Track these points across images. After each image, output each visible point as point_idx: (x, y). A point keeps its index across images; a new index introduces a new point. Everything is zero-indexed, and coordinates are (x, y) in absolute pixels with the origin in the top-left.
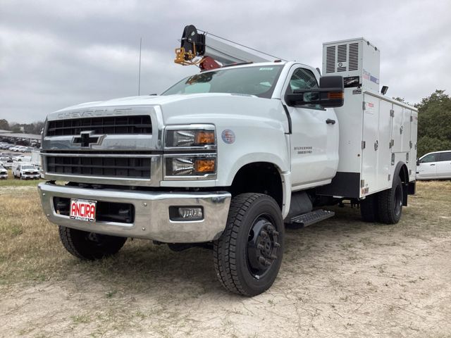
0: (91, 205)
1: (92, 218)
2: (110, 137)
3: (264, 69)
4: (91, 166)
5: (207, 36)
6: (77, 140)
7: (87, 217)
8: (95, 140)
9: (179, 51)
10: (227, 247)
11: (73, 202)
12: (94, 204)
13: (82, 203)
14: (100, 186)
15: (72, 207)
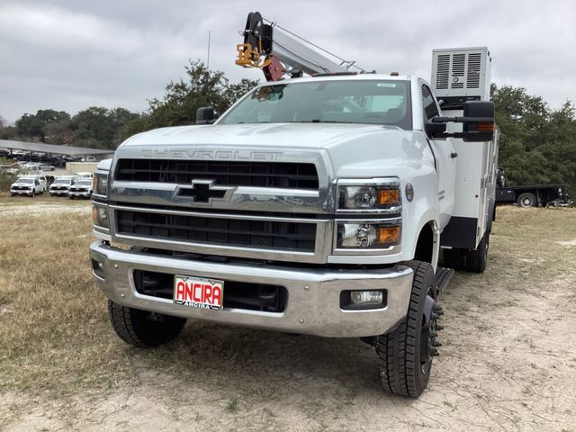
0: (213, 287)
1: (216, 303)
2: (243, 190)
3: (384, 85)
4: (207, 230)
5: (275, 28)
6: (183, 192)
7: (207, 303)
8: (221, 194)
9: (242, 48)
10: (403, 339)
11: (178, 281)
12: (220, 286)
13: (195, 282)
14: (224, 259)
15: (178, 287)
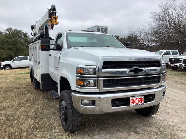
0: (141, 98)
1: (142, 103)
11: (131, 99)
13: (136, 98)
15: (131, 101)
